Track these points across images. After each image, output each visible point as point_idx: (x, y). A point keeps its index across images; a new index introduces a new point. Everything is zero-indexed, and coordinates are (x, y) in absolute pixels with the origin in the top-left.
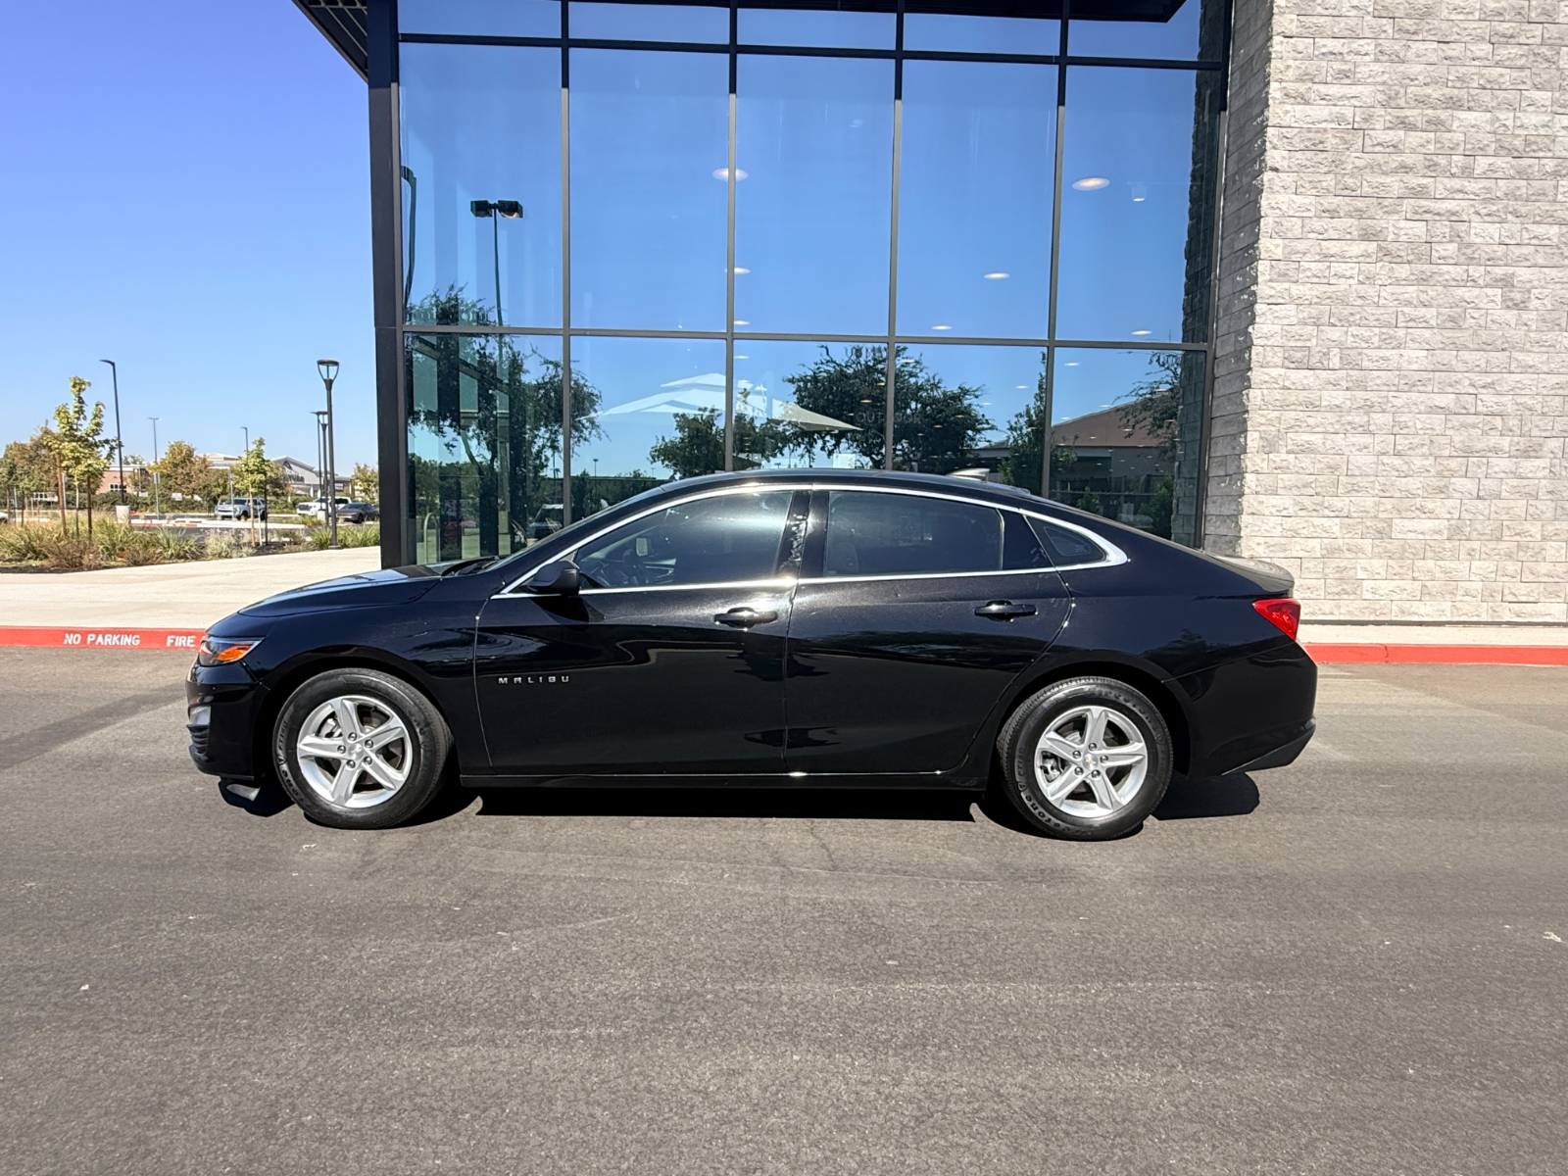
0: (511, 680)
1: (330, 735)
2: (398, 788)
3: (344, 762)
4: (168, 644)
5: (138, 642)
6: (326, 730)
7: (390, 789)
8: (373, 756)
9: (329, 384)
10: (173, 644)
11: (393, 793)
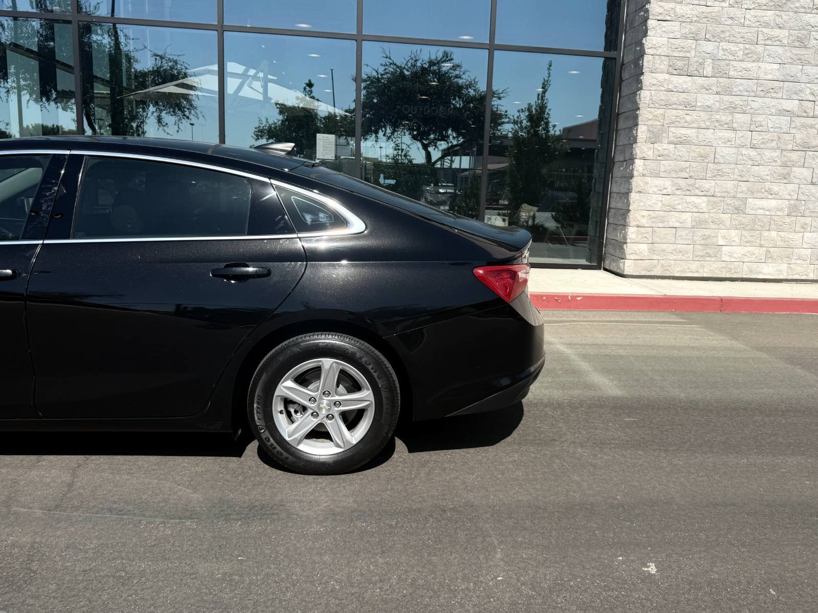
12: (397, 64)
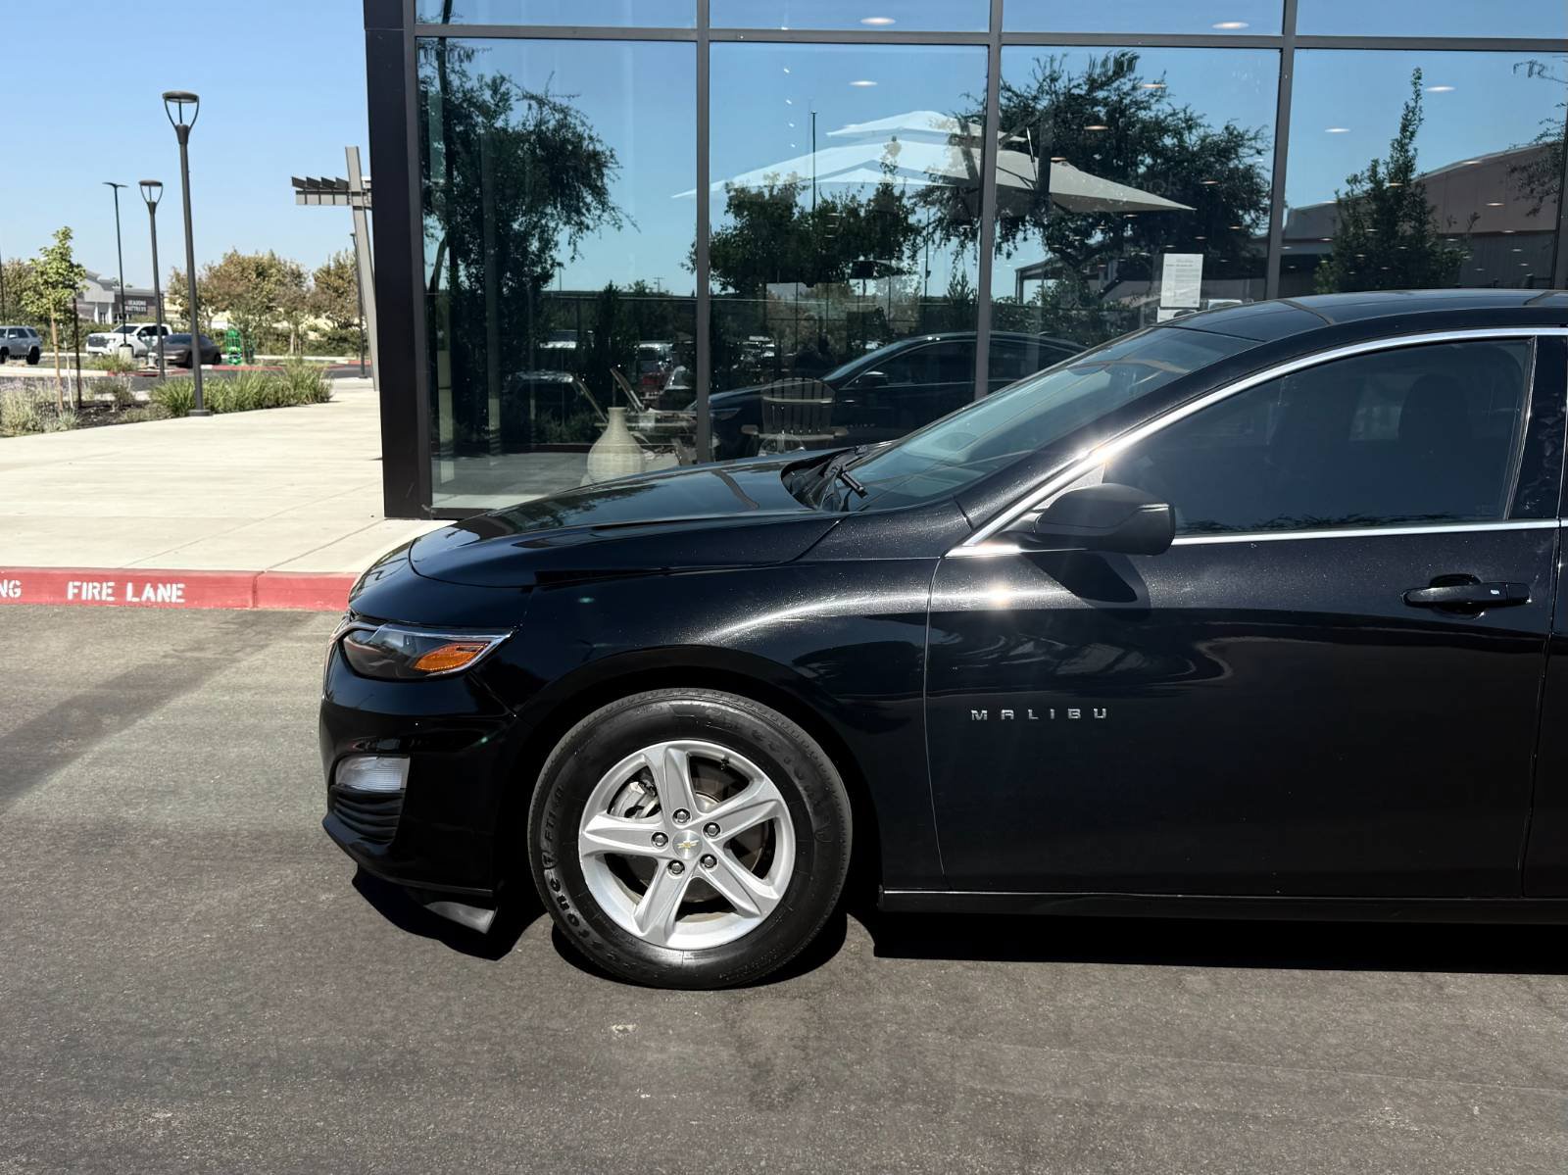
0: (994, 714)
1: (630, 813)
2: (767, 913)
3: (663, 864)
4: (70, 596)
5: (18, 591)
6: (627, 802)
7: (748, 915)
8: (719, 853)
9: (183, 134)
10: (78, 595)
11: (753, 923)
12: (1014, 88)
